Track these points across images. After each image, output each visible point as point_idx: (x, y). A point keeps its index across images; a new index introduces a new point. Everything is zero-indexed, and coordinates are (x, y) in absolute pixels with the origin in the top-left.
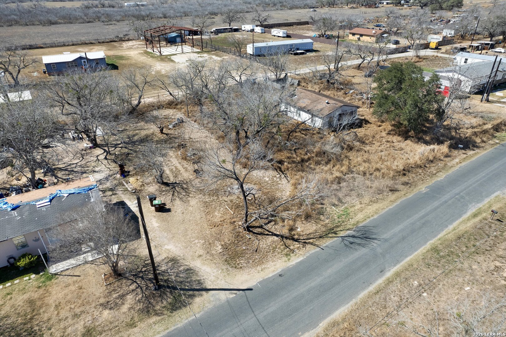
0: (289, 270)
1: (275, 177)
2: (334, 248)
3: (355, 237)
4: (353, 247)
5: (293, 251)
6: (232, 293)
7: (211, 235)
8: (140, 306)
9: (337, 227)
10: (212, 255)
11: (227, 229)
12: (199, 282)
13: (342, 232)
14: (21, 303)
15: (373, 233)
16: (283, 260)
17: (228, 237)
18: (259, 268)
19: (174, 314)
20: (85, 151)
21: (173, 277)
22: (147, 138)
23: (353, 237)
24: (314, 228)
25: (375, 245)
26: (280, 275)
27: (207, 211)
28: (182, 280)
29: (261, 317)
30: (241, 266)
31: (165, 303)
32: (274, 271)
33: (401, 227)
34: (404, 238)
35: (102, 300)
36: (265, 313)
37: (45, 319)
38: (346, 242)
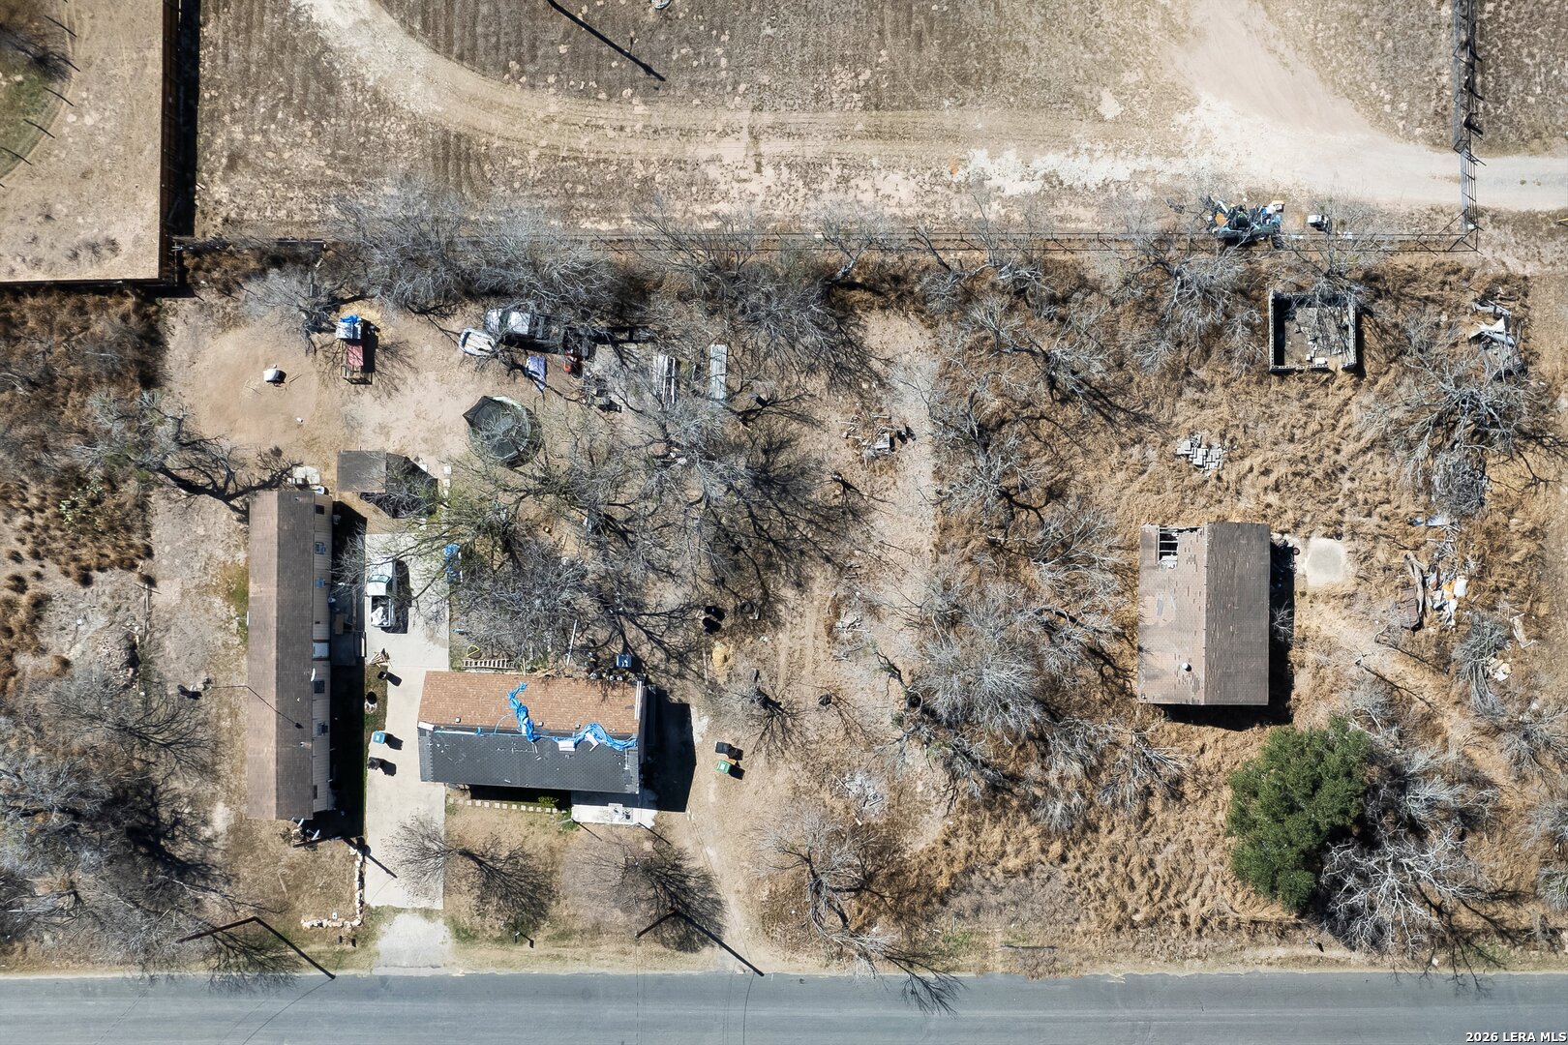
0: (815, 980)
1: (937, 789)
2: (887, 986)
3: (928, 988)
4: (908, 999)
5: (840, 955)
6: (741, 967)
7: (769, 865)
8: (651, 923)
9: (925, 956)
10: (752, 900)
12: (719, 928)
13: (921, 969)
14: (542, 846)
15: (954, 997)
16: (820, 963)
17: (785, 882)
18: (788, 954)
19: (678, 954)
21: (696, 904)
23: (926, 985)
24: (896, 939)
25: (936, 1015)
26: (800, 981)
27: (788, 811)
28: (704, 913)
29: (749, 1014)
30: (774, 935)
31: (675, 934)
32: (800, 970)
33: (997, 1014)
34: (980, 1031)
37: (563, 883)
38: (909, 988)
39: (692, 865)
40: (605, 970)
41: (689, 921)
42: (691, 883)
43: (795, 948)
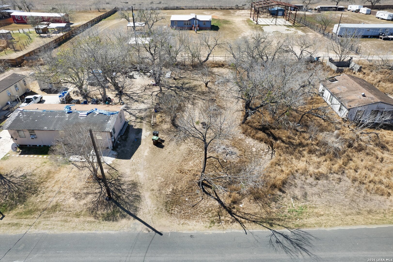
0: (202, 235)
1: (263, 150)
2: (257, 238)
3: (287, 238)
4: (276, 247)
5: (219, 221)
6: (147, 230)
7: (173, 177)
8: (91, 206)
9: (279, 220)
10: (161, 194)
11: (186, 178)
12: (136, 209)
13: (278, 227)
14: (45, 171)
16: (205, 225)
17: (182, 185)
18: (182, 221)
19: (103, 222)
20: (149, 86)
21: (124, 196)
22: (194, 87)
23: (286, 237)
24: (257, 211)
25: (300, 257)
26: (191, 236)
27: (186, 158)
28: (128, 201)
30: (173, 212)
31: (105, 212)
32: (190, 230)
33: (349, 254)
35: (77, 191)
36: (153, 259)
37: (47, 186)
38: (274, 239)
39: (127, 179)
40: (47, 232)
41: (118, 205)
42: (124, 187)
43: (188, 217)
